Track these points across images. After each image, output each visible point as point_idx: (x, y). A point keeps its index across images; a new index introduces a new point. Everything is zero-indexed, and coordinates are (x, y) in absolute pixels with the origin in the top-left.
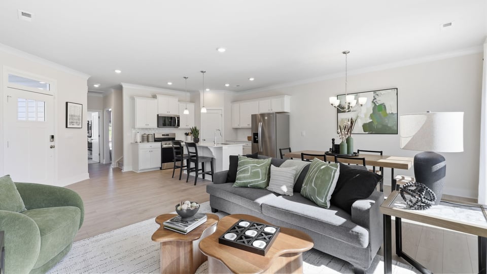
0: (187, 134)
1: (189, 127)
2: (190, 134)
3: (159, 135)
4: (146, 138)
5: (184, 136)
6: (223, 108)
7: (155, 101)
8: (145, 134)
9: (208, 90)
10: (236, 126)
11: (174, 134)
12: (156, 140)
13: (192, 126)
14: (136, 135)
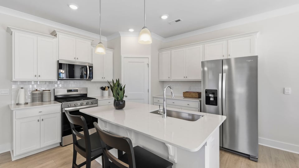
0: (103, 89)
1: (106, 80)
2: (107, 88)
3: (62, 92)
4: (37, 97)
5: (100, 91)
6: (150, 57)
7: (55, 40)
8: (37, 90)
9: (131, 30)
10: (165, 78)
11: (87, 89)
12: (57, 99)
13: (110, 78)
14: (17, 92)
